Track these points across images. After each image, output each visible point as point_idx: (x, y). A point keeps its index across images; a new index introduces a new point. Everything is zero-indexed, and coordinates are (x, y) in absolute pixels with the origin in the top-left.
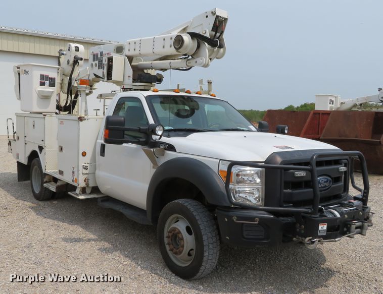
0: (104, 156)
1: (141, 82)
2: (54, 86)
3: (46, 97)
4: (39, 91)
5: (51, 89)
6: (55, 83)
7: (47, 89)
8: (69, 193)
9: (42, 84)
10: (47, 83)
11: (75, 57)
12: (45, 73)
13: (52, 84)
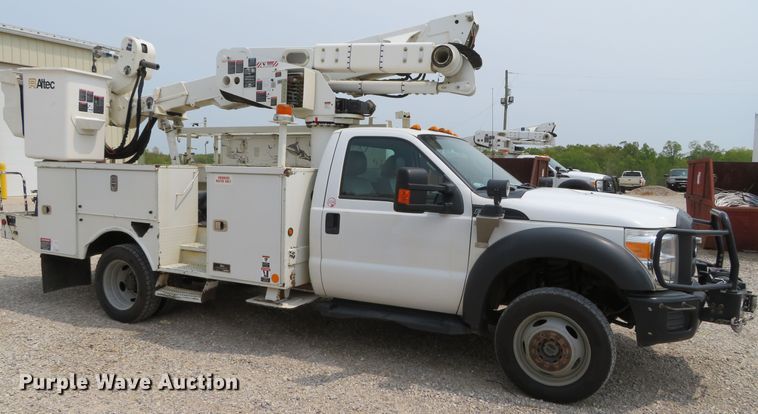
0: (337, 232)
1: (349, 113)
2: (102, 112)
3: (88, 132)
4: (78, 120)
5: (97, 118)
6: (102, 107)
7: (90, 116)
8: (248, 301)
9: (83, 108)
10: (91, 105)
11: (141, 64)
12: (88, 88)
13: (99, 110)
